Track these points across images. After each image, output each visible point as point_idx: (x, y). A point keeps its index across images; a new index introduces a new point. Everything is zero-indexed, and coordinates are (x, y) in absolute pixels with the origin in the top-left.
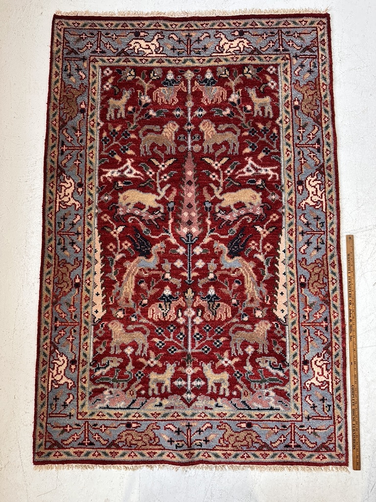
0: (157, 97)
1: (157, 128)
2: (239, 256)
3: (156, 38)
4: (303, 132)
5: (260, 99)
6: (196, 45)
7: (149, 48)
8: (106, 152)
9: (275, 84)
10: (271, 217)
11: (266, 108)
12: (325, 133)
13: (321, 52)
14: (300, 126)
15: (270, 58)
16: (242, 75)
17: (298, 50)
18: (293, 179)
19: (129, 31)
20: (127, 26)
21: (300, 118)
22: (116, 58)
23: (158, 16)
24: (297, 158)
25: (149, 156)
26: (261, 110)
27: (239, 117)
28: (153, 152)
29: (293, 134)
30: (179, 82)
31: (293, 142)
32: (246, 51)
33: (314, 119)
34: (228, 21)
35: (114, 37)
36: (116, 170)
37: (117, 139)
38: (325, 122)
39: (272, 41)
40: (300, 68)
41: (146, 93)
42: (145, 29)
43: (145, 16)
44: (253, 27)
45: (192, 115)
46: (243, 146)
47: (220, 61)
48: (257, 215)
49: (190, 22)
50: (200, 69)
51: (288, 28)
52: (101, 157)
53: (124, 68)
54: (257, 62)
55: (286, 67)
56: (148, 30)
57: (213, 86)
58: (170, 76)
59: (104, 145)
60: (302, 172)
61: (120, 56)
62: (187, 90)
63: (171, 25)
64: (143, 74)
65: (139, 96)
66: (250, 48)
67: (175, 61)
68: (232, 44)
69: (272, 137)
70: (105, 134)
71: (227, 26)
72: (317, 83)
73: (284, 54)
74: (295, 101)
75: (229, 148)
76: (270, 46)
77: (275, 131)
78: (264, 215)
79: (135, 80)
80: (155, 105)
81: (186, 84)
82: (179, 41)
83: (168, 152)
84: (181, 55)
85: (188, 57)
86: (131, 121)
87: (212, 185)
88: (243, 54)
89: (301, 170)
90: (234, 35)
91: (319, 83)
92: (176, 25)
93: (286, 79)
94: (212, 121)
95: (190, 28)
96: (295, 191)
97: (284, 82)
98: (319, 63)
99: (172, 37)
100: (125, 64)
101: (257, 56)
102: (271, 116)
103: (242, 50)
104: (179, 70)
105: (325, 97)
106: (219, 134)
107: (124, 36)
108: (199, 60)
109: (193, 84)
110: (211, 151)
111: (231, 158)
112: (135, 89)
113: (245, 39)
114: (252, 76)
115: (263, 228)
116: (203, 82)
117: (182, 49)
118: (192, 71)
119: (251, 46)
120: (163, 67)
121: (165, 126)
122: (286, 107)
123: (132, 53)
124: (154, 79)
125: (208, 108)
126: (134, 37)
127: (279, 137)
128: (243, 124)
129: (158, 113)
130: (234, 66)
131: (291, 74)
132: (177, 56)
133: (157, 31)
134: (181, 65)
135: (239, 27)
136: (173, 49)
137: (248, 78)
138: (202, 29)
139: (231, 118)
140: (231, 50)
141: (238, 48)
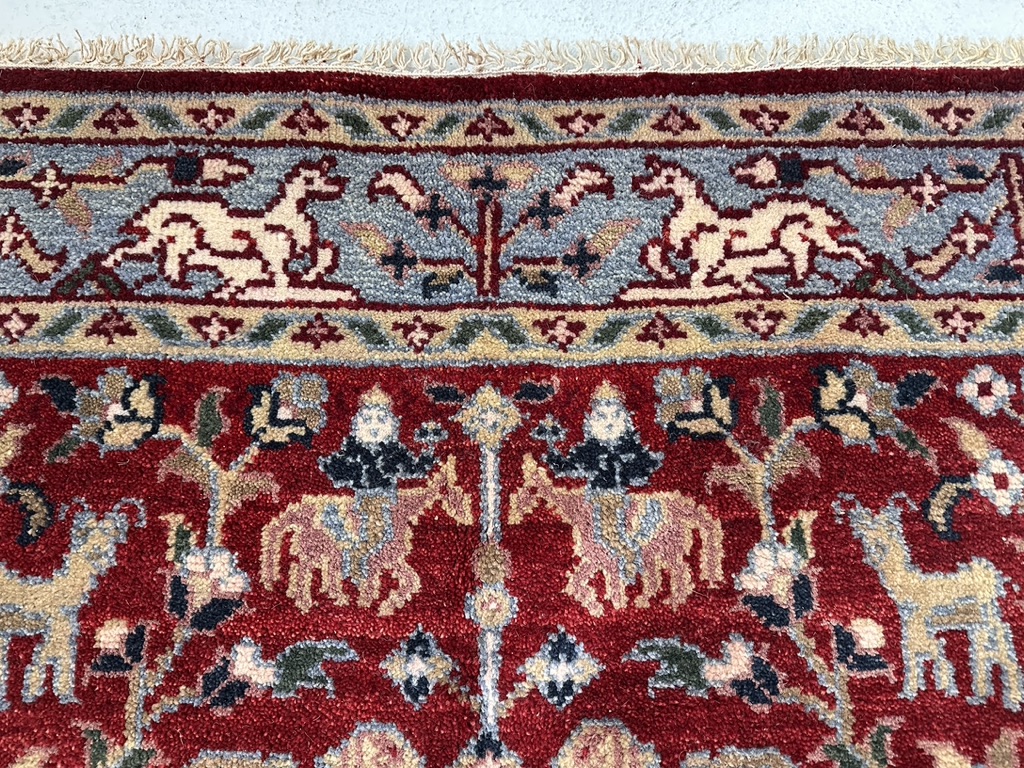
0: (286, 561)
3: (296, 190)
5: (936, 579)
6: (528, 239)
7: (252, 252)
9: (1019, 482)
11: (979, 637)
15: (969, 316)
16: (806, 422)
19: (140, 152)
20: (130, 122)
22: (50, 313)
23: (314, 66)
26: (949, 655)
27: (812, 698)
30: (425, 460)
34: (711, 102)
35: (47, 185)
39: (973, 219)
41: (216, 533)
42: (234, 142)
43: (234, 68)
44: (856, 135)
47: (675, 333)
49: (495, 105)
50: (556, 381)
53: (89, 371)
54: (896, 341)
56: (250, 144)
57: (637, 490)
58: (375, 424)
61: (71, 297)
62: (476, 509)
63: (388, 122)
64: (209, 407)
65: (170, 555)
66: (849, 256)
67: (408, 329)
68: (742, 234)
71: (709, 131)
76: (962, 245)
79: (152, 449)
80: (269, 616)
81: (470, 475)
82: (434, 213)
84: (443, 298)
85: (482, 306)
86: (107, 724)
88: (807, 290)
90: (750, 181)
92: (415, 121)
95: (498, 140)
99: (389, 190)
100: (97, 346)
101: (891, 304)
103: (801, 265)
104: (428, 384)
107: (104, 180)
108: (545, 326)
109: (511, 476)
112: (148, 502)
113: (815, 204)
114: (873, 426)
116: (571, 466)
117: (445, 262)
118: (505, 392)
119: (856, 244)
120: (334, 368)
123: (149, 279)
124: (273, 445)
125: (609, 635)
126: (165, 185)
128: (840, 749)
129: (291, 669)
132: (420, 300)
133: (299, 154)
134: (442, 353)
135: (775, 138)
136: (397, 260)
137: (847, 440)
138: (564, 147)
139: (757, 708)
140: (739, 268)
141: (775, 259)
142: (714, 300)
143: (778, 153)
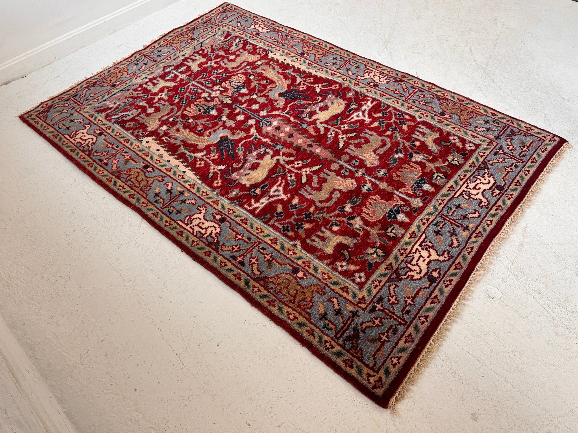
1: (381, 151)
2: (217, 143)
3: (484, 200)
4: (265, 258)
5: (335, 244)
6: (448, 227)
7: (474, 188)
8: (390, 111)
9: (340, 269)
10: (220, 181)
11: (321, 243)
12: (244, 276)
13: (337, 348)
14: (273, 259)
15: (376, 286)
16: (378, 245)
17: (362, 323)
18: (232, 217)
19: (508, 184)
20: (516, 185)
21: (281, 265)
22: (481, 159)
24: (247, 234)
25: (361, 133)
26: (323, 237)
27: (334, 214)
28: (361, 137)
29: (272, 247)
30: (415, 190)
31: (265, 242)
32: (404, 268)
33: (268, 278)
34: (460, 275)
35: (509, 169)
36: (368, 109)
37: (395, 123)
38: (254, 287)
39: (396, 303)
40: (337, 307)
41: (424, 161)
42: (501, 197)
43: (520, 205)
45: (370, 181)
46: (302, 199)
47: (411, 237)
48: (233, 173)
49: (484, 238)
50: (415, 215)
51: (402, 336)
52: (389, 106)
53: (466, 159)
54: (382, 269)
55: (351, 295)
56: (499, 199)
57: (386, 214)
58: (427, 187)
59: (397, 113)
60: (230, 228)
61: (482, 163)
62: (401, 192)
63: (491, 221)
64: (448, 170)
65: (425, 155)
66: (405, 275)
67: (443, 201)
68: (424, 261)
69: (288, 227)
70: (407, 117)
71: (452, 271)
72: (303, 312)
73: (369, 304)
74: (304, 275)
75: (312, 189)
76: (392, 297)
77: (291, 234)
78: (227, 178)
79: (445, 160)
80: (406, 161)
82: (465, 217)
83: (352, 147)
85: (439, 213)
86: (404, 138)
87: (292, 159)
88: (403, 263)
89: (233, 230)
90: (435, 270)
91: (301, 314)
92: (488, 225)
93: (335, 283)
94: (349, 192)
95: (475, 235)
96: (221, 212)
97: (334, 279)
98: (327, 335)
99: (475, 213)
100: (470, 162)
101: (390, 275)
102: (309, 241)
103: (409, 265)
104: (429, 198)
105: (280, 309)
106: (332, 189)
107: (505, 177)
108: (428, 220)
110: (322, 175)
111: (300, 185)
112: (436, 156)
113: (421, 278)
114: (368, 254)
115: (219, 170)
116: (398, 208)
119: (407, 278)
120: (442, 187)
121: (378, 157)
122: (305, 260)
123: (479, 174)
124: (434, 174)
125: (366, 196)
126: (498, 184)
127: (282, 234)
128: (323, 213)
129: (395, 159)
130: (394, 245)
131: (337, 293)
132: (447, 205)
133: (492, 204)
134: (434, 203)
135: (442, 281)
136: (459, 207)
137: (369, 248)
138: (466, 245)
139: (339, 207)
140: (417, 256)
141: (414, 262)
142: (413, 247)
143: (438, 280)
